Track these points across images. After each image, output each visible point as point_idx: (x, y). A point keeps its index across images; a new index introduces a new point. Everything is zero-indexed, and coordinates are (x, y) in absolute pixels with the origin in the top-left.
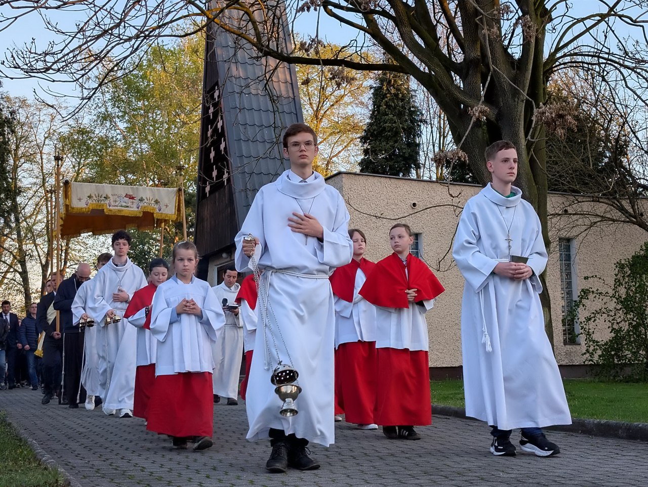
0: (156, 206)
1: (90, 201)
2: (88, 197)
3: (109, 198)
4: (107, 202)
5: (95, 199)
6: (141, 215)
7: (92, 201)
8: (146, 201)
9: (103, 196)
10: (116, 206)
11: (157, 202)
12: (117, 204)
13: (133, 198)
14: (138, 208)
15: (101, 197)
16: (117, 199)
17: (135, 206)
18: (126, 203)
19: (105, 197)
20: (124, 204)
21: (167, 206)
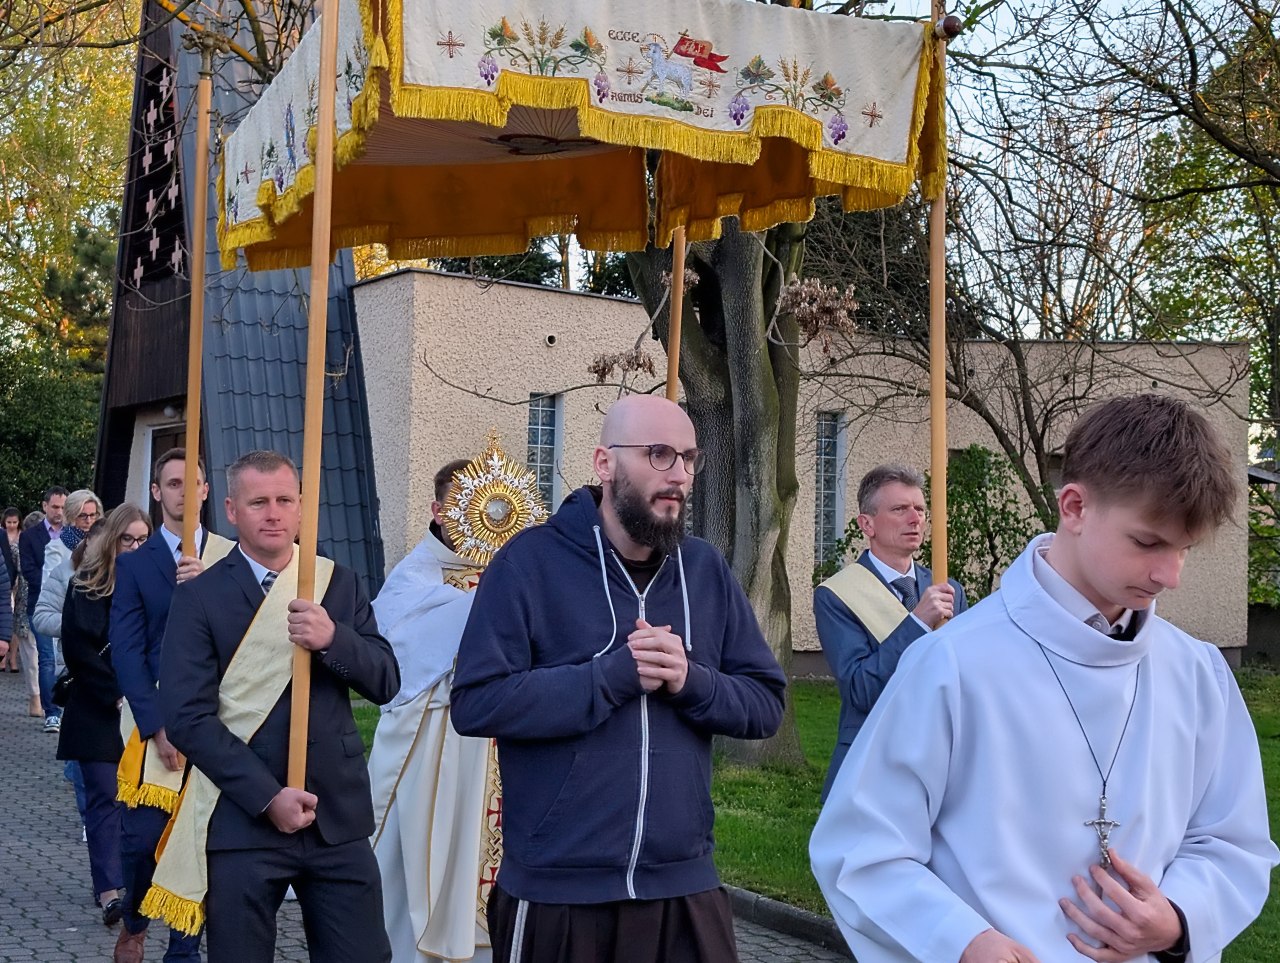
0: (825, 117)
1: (502, 61)
2: (494, 35)
3: (600, 49)
4: (588, 70)
5: (528, 50)
6: (751, 156)
7: (513, 63)
8: (779, 79)
9: (569, 38)
10: (636, 98)
11: (827, 91)
12: (636, 86)
13: (711, 62)
14: (738, 117)
15: (555, 45)
16: (640, 62)
17: (721, 105)
18: (680, 85)
19: (576, 46)
20: (672, 92)
21: (873, 116)
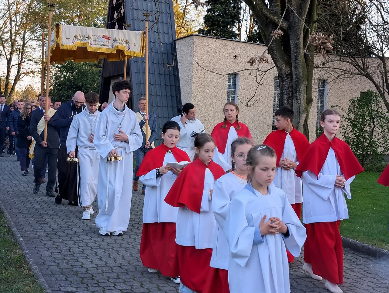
0: (126, 46)
1: (76, 40)
2: (74, 37)
3: (91, 38)
4: (89, 41)
5: (80, 38)
6: (115, 52)
7: (78, 40)
8: (119, 41)
9: (86, 37)
10: (96, 44)
11: (127, 42)
12: (96, 43)
13: (108, 39)
14: (112, 46)
15: (84, 37)
16: (97, 39)
17: (110, 45)
18: (103, 42)
19: (87, 38)
20: (102, 43)
21: (134, 45)
